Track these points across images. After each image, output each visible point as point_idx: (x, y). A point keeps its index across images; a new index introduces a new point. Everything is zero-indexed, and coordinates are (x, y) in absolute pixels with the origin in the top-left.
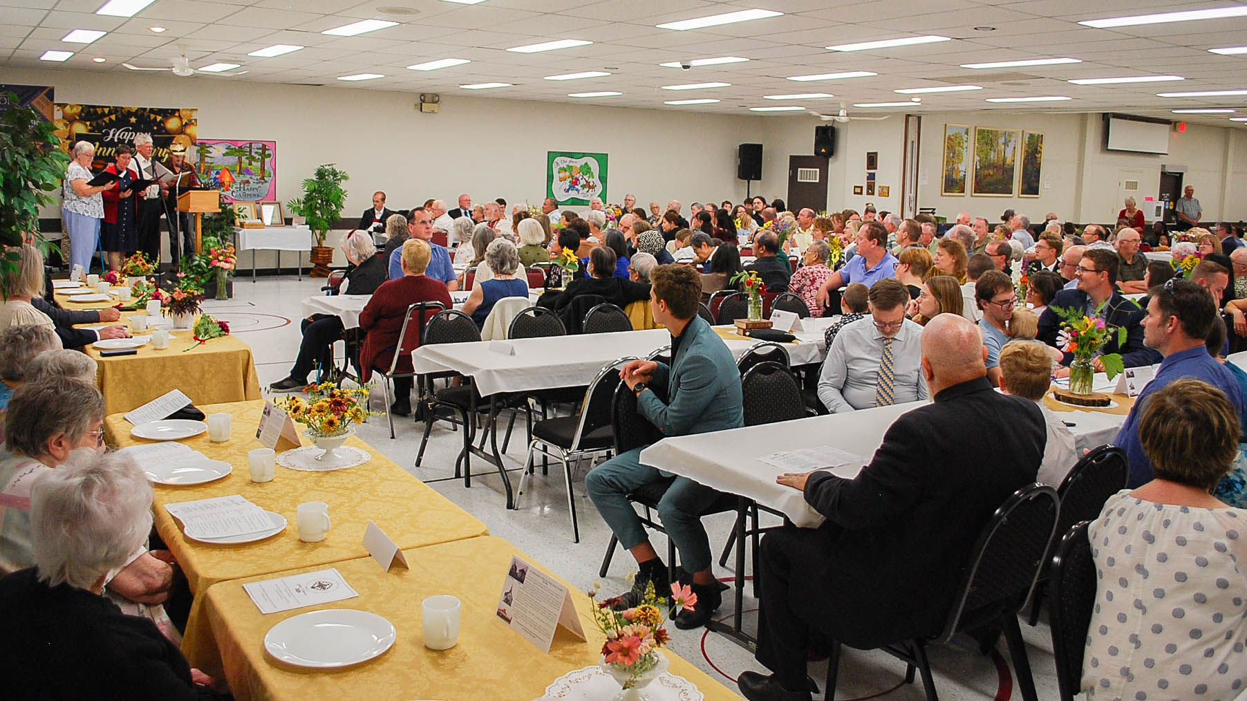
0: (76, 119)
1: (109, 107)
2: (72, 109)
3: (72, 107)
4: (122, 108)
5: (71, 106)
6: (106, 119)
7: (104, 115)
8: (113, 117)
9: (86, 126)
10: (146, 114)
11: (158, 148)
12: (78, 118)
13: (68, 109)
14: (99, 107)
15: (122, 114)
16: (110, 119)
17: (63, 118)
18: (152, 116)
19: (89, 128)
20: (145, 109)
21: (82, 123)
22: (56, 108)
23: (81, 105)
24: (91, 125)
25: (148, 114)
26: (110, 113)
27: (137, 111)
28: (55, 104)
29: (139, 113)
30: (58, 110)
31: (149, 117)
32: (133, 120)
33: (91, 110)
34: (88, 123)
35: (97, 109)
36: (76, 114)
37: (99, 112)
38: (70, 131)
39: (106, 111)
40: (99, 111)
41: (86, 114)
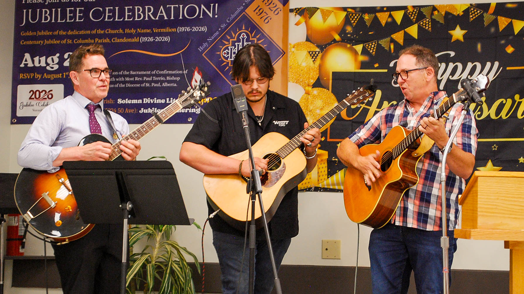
0: (335, 41)
1: (405, 8)
2: (325, 20)
3: (326, 14)
4: (434, 8)
5: (322, 11)
6: (399, 37)
7: (393, 27)
8: (413, 31)
9: (355, 53)
10: (488, 18)
11: (517, 97)
12: (337, 37)
13: (317, 20)
14: (382, 9)
15: (434, 21)
16: (406, 35)
17: (308, 40)
18: (503, 22)
19: (361, 58)
20: (485, 7)
21: (345, 47)
22: (294, 18)
23: (345, 9)
24: (365, 52)
25: (493, 17)
26: (407, 22)
27: (467, 12)
28: (292, 11)
29: (472, 17)
30: (297, 24)
31: (495, 23)
32: (458, 33)
33: (366, 17)
34: (359, 48)
35: (379, 15)
36: (333, 29)
37: (383, 23)
38: (320, 66)
39: (398, 16)
40: (383, 18)
41: (356, 29)
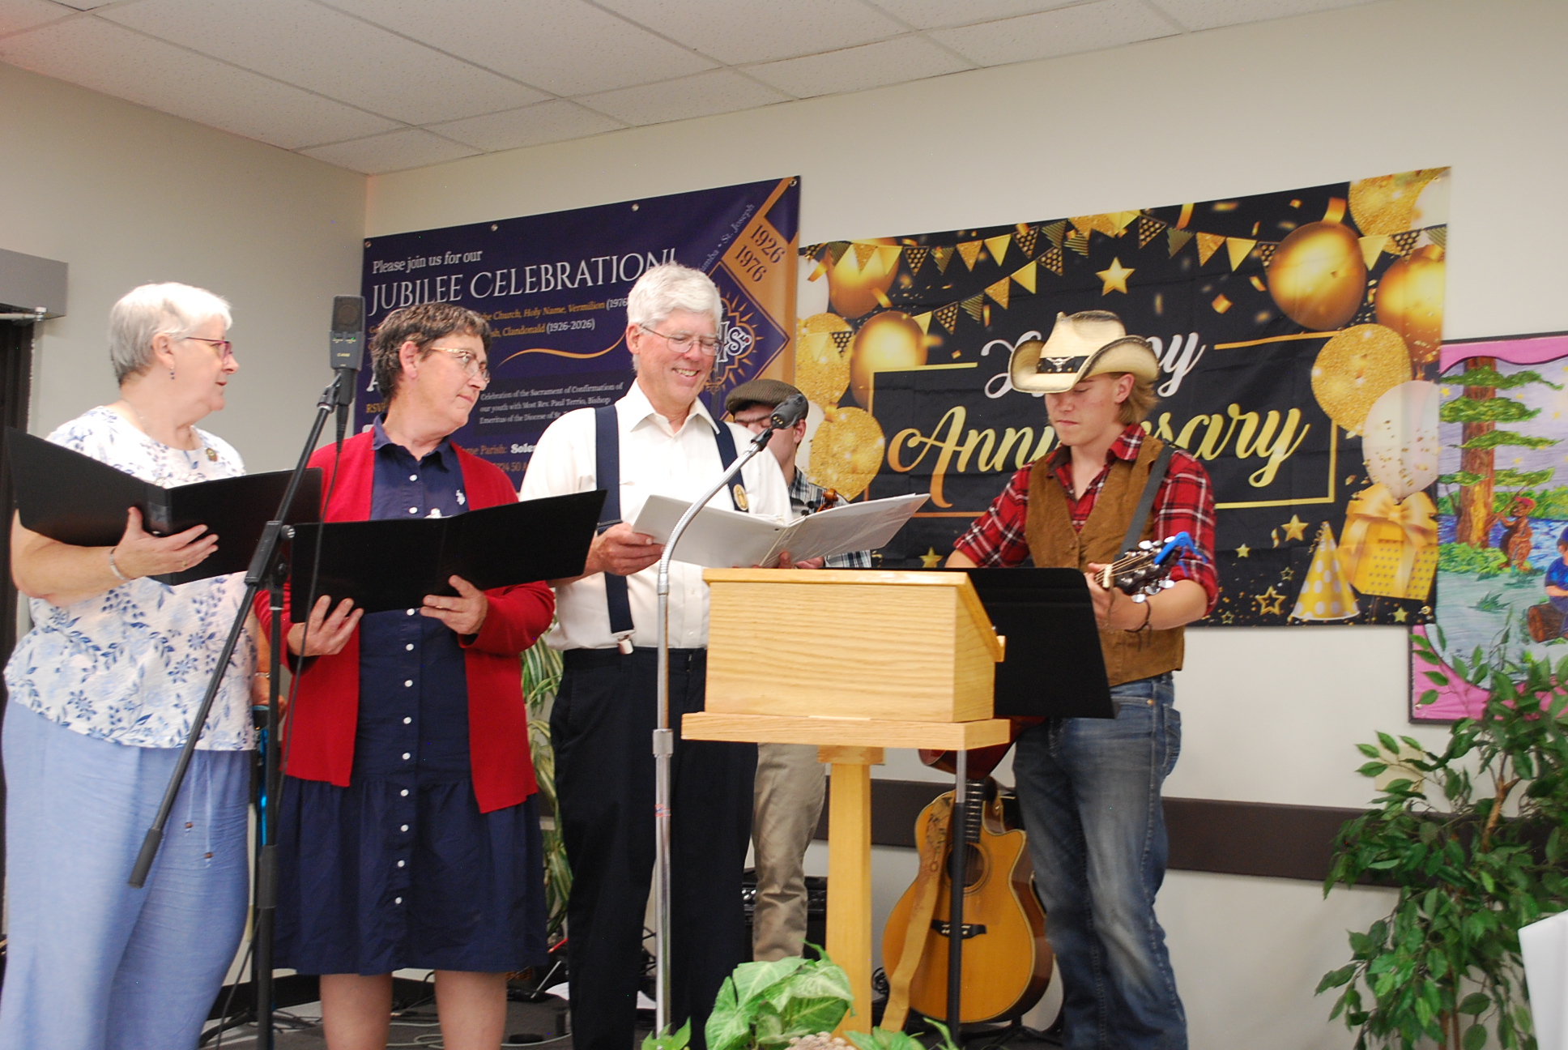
0: (879, 308)
1: (1010, 229)
2: (861, 265)
3: (864, 253)
4: (1068, 225)
5: (858, 247)
6: (999, 292)
7: (989, 271)
8: (1027, 277)
9: (916, 330)
10: (1176, 237)
11: (1234, 410)
12: (884, 300)
13: (848, 268)
14: (967, 236)
15: (1068, 254)
16: (1016, 289)
17: (831, 309)
18: (1207, 245)
19: (929, 341)
20: (1169, 214)
21: (899, 320)
22: (807, 267)
23: (898, 240)
24: (935, 327)
25: (1188, 235)
26: (1016, 258)
27: (1133, 227)
28: (802, 252)
29: (1144, 239)
30: (811, 279)
31: (1191, 248)
32: (1116, 276)
33: (938, 254)
34: (924, 320)
35: (961, 247)
36: (874, 284)
37: (970, 263)
38: (853, 362)
39: (999, 247)
40: (970, 253)
41: (918, 281)
